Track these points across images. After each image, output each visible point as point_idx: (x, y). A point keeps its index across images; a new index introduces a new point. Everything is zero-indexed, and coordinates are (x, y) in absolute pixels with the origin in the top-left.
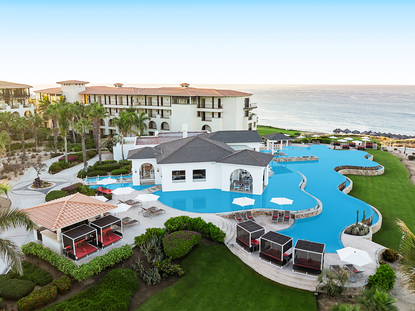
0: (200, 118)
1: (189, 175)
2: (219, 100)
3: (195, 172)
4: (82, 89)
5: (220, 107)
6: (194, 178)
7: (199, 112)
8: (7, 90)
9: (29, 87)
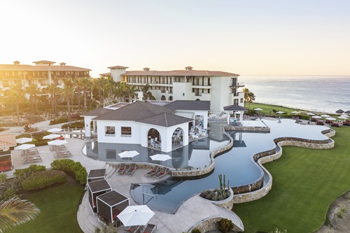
0: (194, 94)
1: (118, 131)
2: (209, 79)
3: (123, 129)
4: (123, 72)
5: (209, 84)
6: (122, 133)
7: (193, 89)
8: (74, 72)
9: (89, 70)
